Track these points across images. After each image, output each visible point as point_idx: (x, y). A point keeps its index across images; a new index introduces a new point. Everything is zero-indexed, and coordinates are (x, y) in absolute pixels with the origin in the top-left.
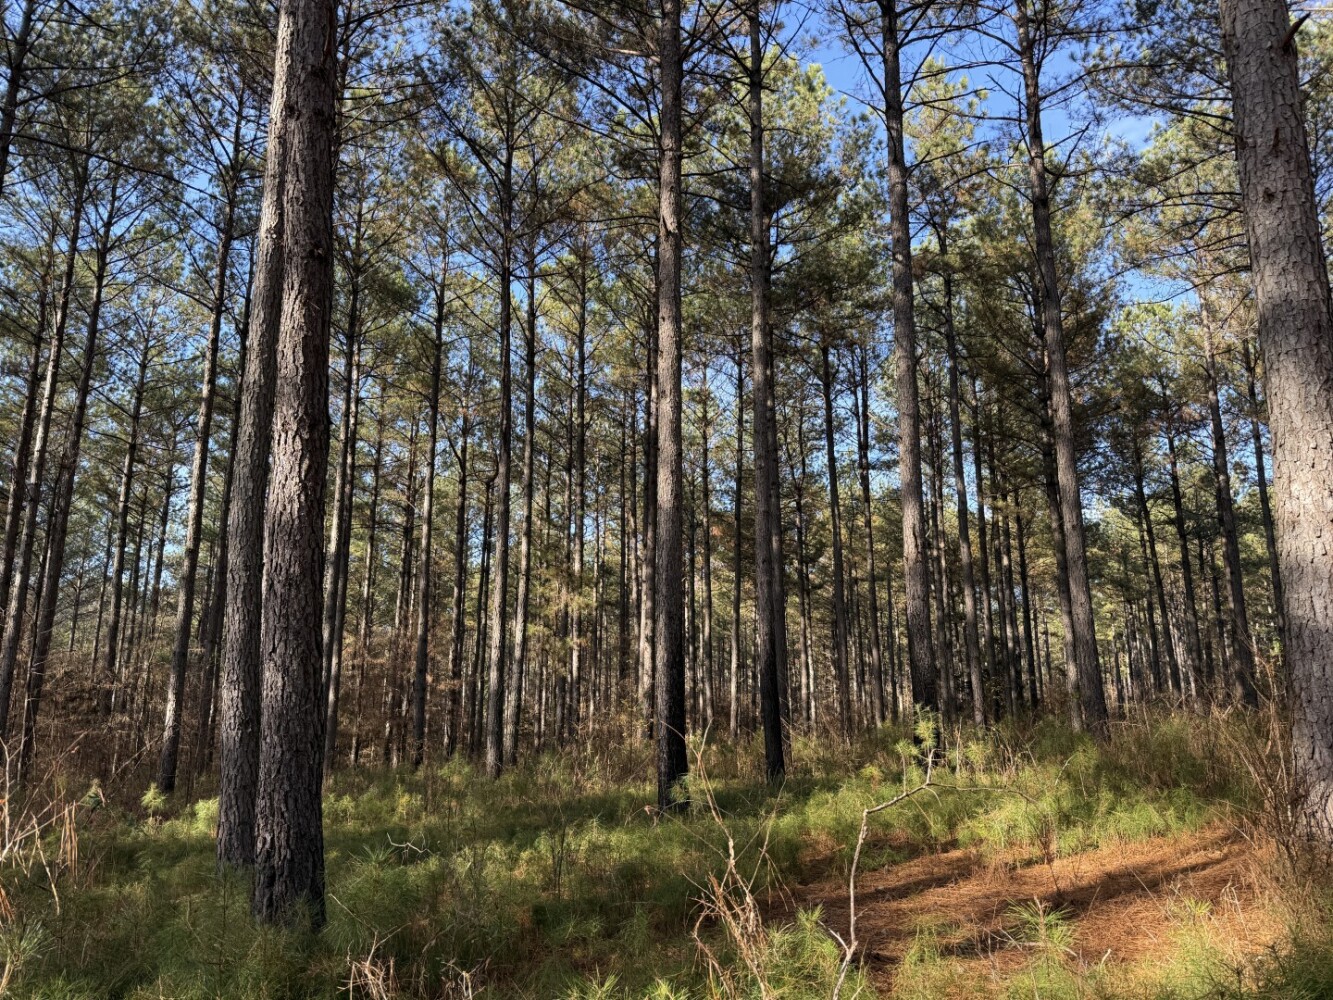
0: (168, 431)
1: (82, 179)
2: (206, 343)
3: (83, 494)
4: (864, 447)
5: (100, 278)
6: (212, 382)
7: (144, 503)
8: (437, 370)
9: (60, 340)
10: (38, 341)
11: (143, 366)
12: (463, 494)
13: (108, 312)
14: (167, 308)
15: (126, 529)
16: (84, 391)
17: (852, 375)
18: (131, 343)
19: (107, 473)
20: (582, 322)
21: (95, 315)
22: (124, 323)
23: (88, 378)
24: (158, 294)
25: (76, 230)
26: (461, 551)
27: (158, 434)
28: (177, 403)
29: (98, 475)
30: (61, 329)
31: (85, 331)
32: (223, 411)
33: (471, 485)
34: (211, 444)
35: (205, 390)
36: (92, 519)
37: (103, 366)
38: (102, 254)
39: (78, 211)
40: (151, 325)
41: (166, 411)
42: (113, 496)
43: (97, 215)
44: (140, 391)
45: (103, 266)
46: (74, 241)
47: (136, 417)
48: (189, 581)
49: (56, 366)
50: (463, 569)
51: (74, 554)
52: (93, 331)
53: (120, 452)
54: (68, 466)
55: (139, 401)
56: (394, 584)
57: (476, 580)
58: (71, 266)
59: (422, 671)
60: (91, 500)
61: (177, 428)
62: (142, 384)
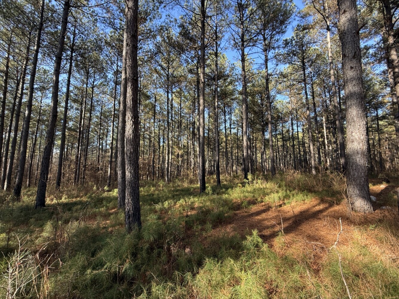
0: (107, 121)
1: (88, 73)
2: (113, 105)
3: (92, 132)
4: (230, 125)
5: (93, 92)
6: (114, 112)
7: (103, 134)
8: (155, 110)
9: (85, 104)
10: (81, 104)
11: (102, 109)
12: (159, 133)
13: (94, 98)
14: (106, 98)
15: (100, 138)
16: (91, 114)
17: (229, 112)
18: (99, 105)
19: (96, 128)
20: (181, 102)
21: (92, 99)
22: (98, 101)
23: (91, 111)
24: (104, 96)
25: (87, 83)
26: (159, 142)
27: (105, 122)
28: (108, 116)
29: (95, 129)
30: (85, 102)
31: (90, 102)
32: (117, 118)
33: (160, 131)
34: (115, 123)
35: (113, 113)
36: (94, 137)
37: (94, 109)
38: (93, 88)
39: (87, 79)
40: (103, 102)
41: (106, 117)
42: (98, 132)
43: (91, 80)
44: (101, 113)
45: (93, 90)
46: (87, 85)
47: (101, 118)
48: (112, 148)
49: (85, 108)
50: (159, 146)
51: (91, 143)
52: (92, 102)
53: (98, 125)
54: (89, 127)
55: (101, 115)
56: (147, 148)
57: (162, 148)
58: (87, 90)
59: (153, 164)
60: (94, 133)
61: (108, 120)
62: (101, 112)
